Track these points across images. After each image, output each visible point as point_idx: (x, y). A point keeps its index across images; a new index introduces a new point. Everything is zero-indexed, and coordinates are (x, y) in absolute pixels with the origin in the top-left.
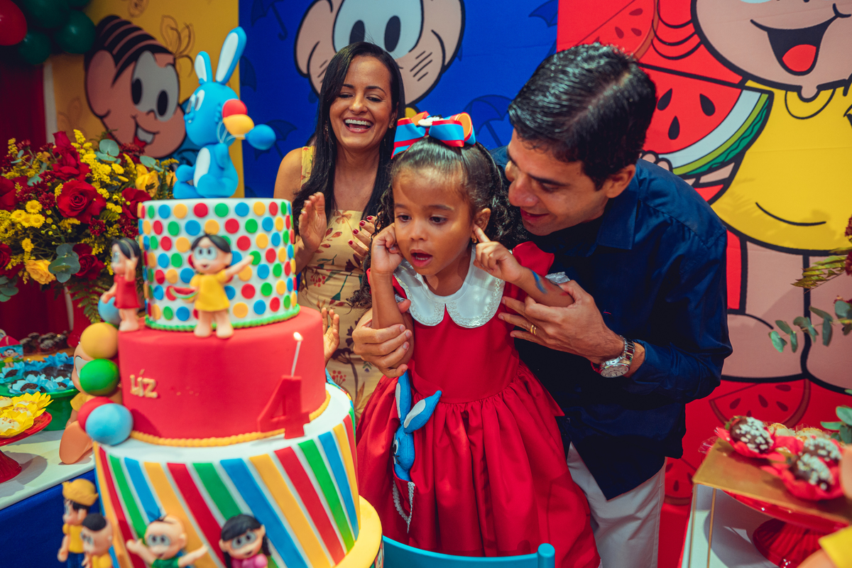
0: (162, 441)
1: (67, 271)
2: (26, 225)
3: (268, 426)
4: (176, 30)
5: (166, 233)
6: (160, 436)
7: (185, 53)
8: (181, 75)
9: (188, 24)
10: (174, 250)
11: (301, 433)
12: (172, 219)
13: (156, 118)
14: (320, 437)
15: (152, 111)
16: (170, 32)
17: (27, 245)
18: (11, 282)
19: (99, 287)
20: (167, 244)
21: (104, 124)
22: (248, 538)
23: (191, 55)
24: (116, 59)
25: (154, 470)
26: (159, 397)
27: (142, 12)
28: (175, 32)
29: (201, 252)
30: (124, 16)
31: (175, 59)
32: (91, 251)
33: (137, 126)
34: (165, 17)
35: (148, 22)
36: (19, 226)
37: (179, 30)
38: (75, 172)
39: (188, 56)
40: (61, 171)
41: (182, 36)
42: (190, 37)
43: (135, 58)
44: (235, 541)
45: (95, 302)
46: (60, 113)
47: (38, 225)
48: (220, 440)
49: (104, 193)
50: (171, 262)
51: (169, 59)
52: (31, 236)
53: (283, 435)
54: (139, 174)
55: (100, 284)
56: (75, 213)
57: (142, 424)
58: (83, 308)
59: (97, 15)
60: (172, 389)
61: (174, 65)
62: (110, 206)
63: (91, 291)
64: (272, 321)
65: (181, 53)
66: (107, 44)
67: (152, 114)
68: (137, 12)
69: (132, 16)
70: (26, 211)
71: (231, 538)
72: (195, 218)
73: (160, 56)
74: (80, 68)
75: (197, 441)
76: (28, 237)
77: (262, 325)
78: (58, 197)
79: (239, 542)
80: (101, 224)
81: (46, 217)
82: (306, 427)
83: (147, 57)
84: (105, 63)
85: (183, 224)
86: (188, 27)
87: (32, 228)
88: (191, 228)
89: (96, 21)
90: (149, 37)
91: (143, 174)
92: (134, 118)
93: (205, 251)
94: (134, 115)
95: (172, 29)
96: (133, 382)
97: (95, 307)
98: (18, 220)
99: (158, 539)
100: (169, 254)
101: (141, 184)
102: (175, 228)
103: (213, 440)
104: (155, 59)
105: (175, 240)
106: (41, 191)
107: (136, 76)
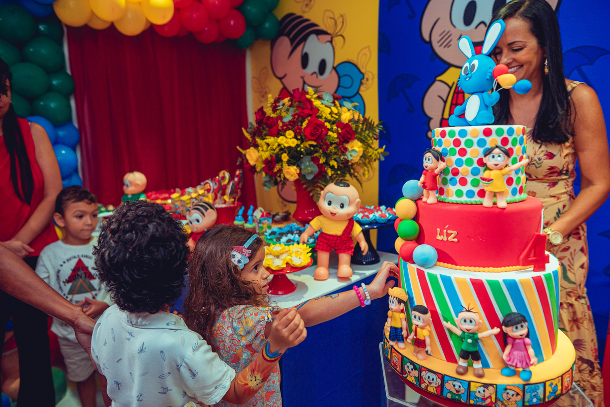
0: (458, 267)
1: (312, 172)
2: (286, 145)
3: (526, 263)
4: (334, 19)
5: (462, 146)
6: (456, 265)
7: (340, 33)
8: (336, 48)
9: (342, 14)
10: (468, 156)
11: (543, 268)
12: (468, 137)
13: (317, 77)
14: (553, 272)
15: (315, 73)
16: (329, 20)
17: (285, 157)
18: (272, 179)
19: (320, 183)
20: (463, 152)
21: (282, 83)
22: (522, 326)
23: (343, 34)
24: (292, 41)
25: (462, 282)
26: (458, 241)
27: (310, 9)
28: (333, 21)
29: (493, 157)
30: (298, 13)
31: (332, 38)
32: (319, 161)
33: (304, 83)
34: (326, 11)
35: (314, 16)
36: (282, 146)
37: (336, 18)
38: (311, 112)
39: (341, 35)
40: (303, 113)
41: (338, 22)
42: (343, 22)
43: (305, 39)
44: (514, 327)
45: (319, 192)
46: (253, 78)
47: (293, 145)
48: (495, 269)
49: (327, 125)
50: (464, 163)
51: (328, 38)
52: (287, 152)
53: (532, 269)
54: (343, 113)
55: (320, 181)
56: (315, 138)
57: (444, 257)
58: (313, 195)
59: (281, 13)
60: (469, 237)
61: (331, 42)
62: (330, 133)
63: (316, 185)
64: (520, 200)
65: (337, 33)
66: (286, 32)
67: (315, 75)
68: (307, 9)
69: (304, 12)
70: (286, 138)
71: (512, 325)
72: (484, 137)
73: (322, 37)
74: (267, 48)
75: (481, 268)
76: (285, 152)
77: (516, 202)
78: (304, 128)
79: (517, 328)
80: (326, 144)
81: (298, 139)
82: (547, 265)
83: (313, 38)
84: (285, 43)
85: (475, 140)
86: (342, 16)
87: (290, 147)
88: (481, 143)
89: (280, 17)
90: (314, 25)
91: (345, 112)
92: (302, 78)
93: (496, 156)
94: (302, 75)
95: (331, 18)
96: (438, 232)
97: (319, 195)
98: (282, 142)
99: (468, 321)
100: (464, 158)
101: (346, 119)
102: (470, 143)
103: (491, 268)
104: (319, 39)
105: (469, 150)
106: (293, 125)
107: (305, 51)
